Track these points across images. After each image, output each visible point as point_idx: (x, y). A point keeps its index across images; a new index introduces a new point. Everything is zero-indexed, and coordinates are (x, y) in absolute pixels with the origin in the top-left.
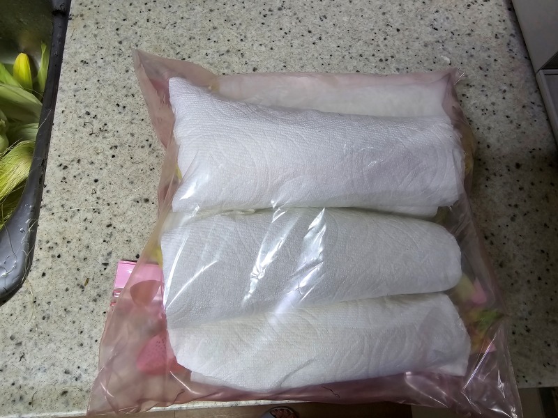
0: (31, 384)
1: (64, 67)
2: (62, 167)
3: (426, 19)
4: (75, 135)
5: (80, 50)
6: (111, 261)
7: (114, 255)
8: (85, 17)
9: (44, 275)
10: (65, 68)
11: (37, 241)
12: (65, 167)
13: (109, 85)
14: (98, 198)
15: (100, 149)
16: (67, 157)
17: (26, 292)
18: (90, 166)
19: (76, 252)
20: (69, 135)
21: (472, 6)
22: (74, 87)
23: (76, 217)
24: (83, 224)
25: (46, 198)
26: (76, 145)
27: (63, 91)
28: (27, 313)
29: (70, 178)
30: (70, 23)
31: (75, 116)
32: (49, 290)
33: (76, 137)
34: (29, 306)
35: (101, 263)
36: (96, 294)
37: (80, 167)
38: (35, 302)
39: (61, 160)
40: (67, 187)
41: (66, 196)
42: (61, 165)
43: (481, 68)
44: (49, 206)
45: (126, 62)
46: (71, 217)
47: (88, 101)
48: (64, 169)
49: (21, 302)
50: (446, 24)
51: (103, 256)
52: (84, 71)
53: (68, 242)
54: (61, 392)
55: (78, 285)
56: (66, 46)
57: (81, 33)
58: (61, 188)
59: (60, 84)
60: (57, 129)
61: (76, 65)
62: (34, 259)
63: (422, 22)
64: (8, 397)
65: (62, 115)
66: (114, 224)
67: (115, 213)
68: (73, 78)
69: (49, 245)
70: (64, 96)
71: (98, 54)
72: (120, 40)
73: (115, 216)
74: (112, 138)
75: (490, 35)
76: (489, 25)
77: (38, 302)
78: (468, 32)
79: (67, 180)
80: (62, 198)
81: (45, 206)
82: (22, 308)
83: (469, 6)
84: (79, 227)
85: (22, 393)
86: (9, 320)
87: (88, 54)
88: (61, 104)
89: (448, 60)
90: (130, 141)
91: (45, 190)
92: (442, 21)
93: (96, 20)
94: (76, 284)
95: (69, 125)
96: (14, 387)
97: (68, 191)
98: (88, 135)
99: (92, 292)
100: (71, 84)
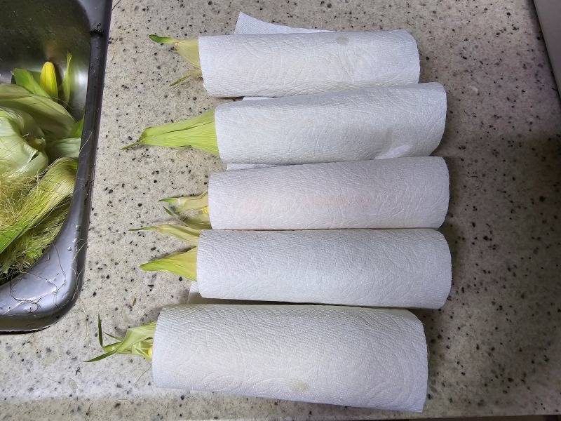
0: (87, 396)
1: (106, 91)
2: (108, 191)
3: (455, 47)
4: (118, 160)
5: (121, 75)
6: (156, 283)
7: (158, 277)
8: (124, 41)
9: (95, 294)
10: (107, 93)
11: (87, 263)
12: (111, 191)
13: (150, 110)
14: (142, 222)
15: (142, 173)
16: (112, 182)
17: (79, 310)
18: (134, 191)
19: (124, 273)
20: (113, 160)
21: (501, 34)
22: (116, 112)
23: (122, 240)
24: (129, 246)
25: (94, 221)
26: (120, 169)
27: (106, 116)
28: (80, 330)
29: (116, 202)
30: (110, 47)
31: (118, 140)
32: (100, 309)
33: (120, 161)
34: (82, 323)
35: (147, 284)
36: (143, 314)
37: (124, 191)
38: (87, 320)
39: (107, 184)
40: (113, 210)
41: (112, 220)
42: (107, 189)
43: (508, 99)
44: (97, 229)
45: (164, 87)
46: (118, 240)
47: (130, 126)
48: (109, 193)
49: (75, 319)
50: (475, 52)
51: (148, 277)
52: (125, 95)
53: (116, 264)
54: (114, 404)
55: (127, 305)
56: (107, 70)
57: (122, 57)
58: (108, 212)
59: (103, 108)
60: (101, 153)
61: (117, 90)
62: (85, 279)
63: (451, 51)
64: (67, 408)
65: (106, 140)
66: (158, 248)
67: (159, 237)
68: (115, 102)
69: (98, 266)
70: (107, 121)
71: (138, 79)
72: (158, 65)
73: (159, 239)
74: (153, 163)
75: (518, 64)
76: (518, 54)
77: (90, 320)
78: (496, 62)
79: (113, 204)
80: (109, 221)
81: (93, 228)
82: (76, 325)
83: (498, 34)
84: (125, 249)
85: (79, 404)
86: (65, 336)
87: (128, 79)
88: (104, 128)
89: (476, 90)
90: (170, 167)
91: (92, 213)
92: (471, 50)
93: (135, 44)
94: (125, 304)
95: (112, 150)
96: (72, 398)
97: (114, 215)
98: (131, 160)
99: (139, 312)
100: (114, 108)
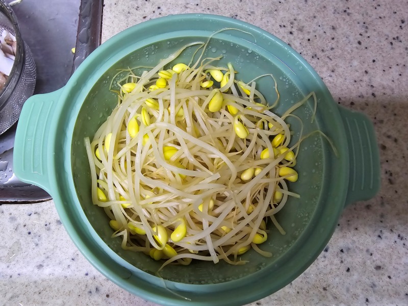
4: (128, 17)
20: (122, 17)
64: (83, 288)
85: (97, 284)
96: (88, 277)
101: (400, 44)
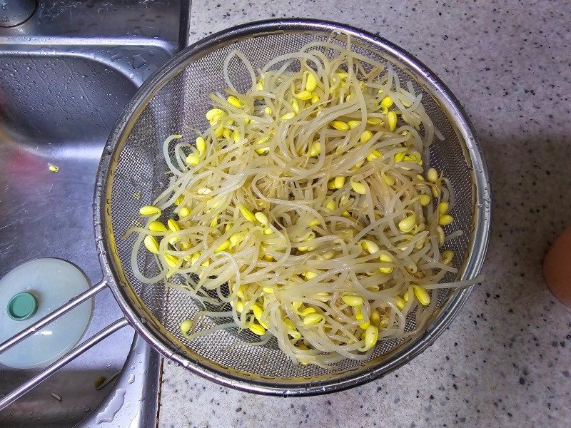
101: (485, 323)
